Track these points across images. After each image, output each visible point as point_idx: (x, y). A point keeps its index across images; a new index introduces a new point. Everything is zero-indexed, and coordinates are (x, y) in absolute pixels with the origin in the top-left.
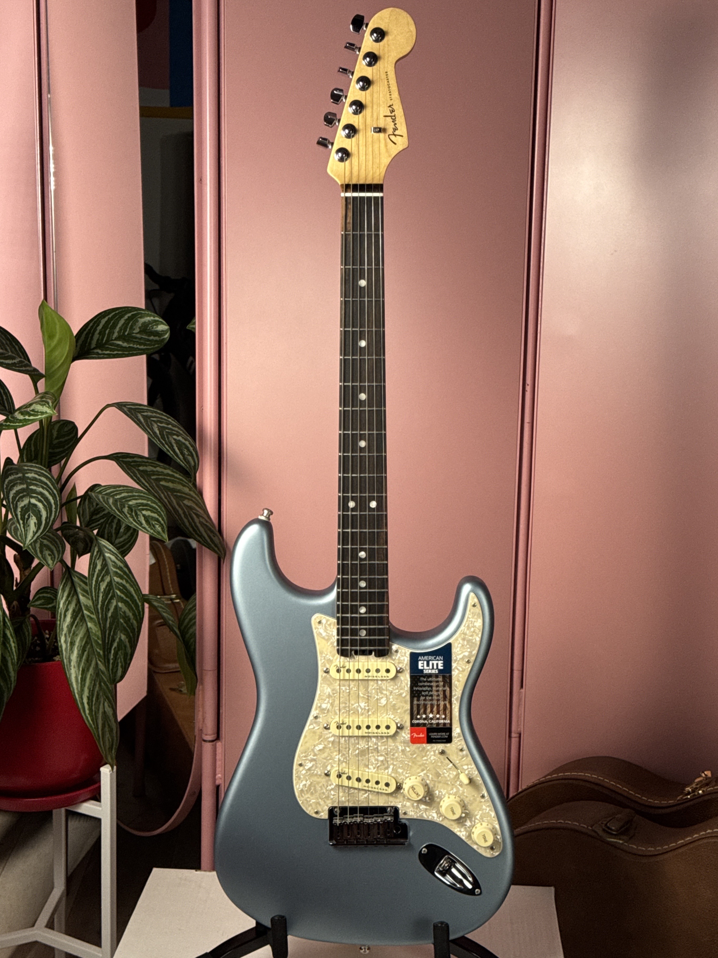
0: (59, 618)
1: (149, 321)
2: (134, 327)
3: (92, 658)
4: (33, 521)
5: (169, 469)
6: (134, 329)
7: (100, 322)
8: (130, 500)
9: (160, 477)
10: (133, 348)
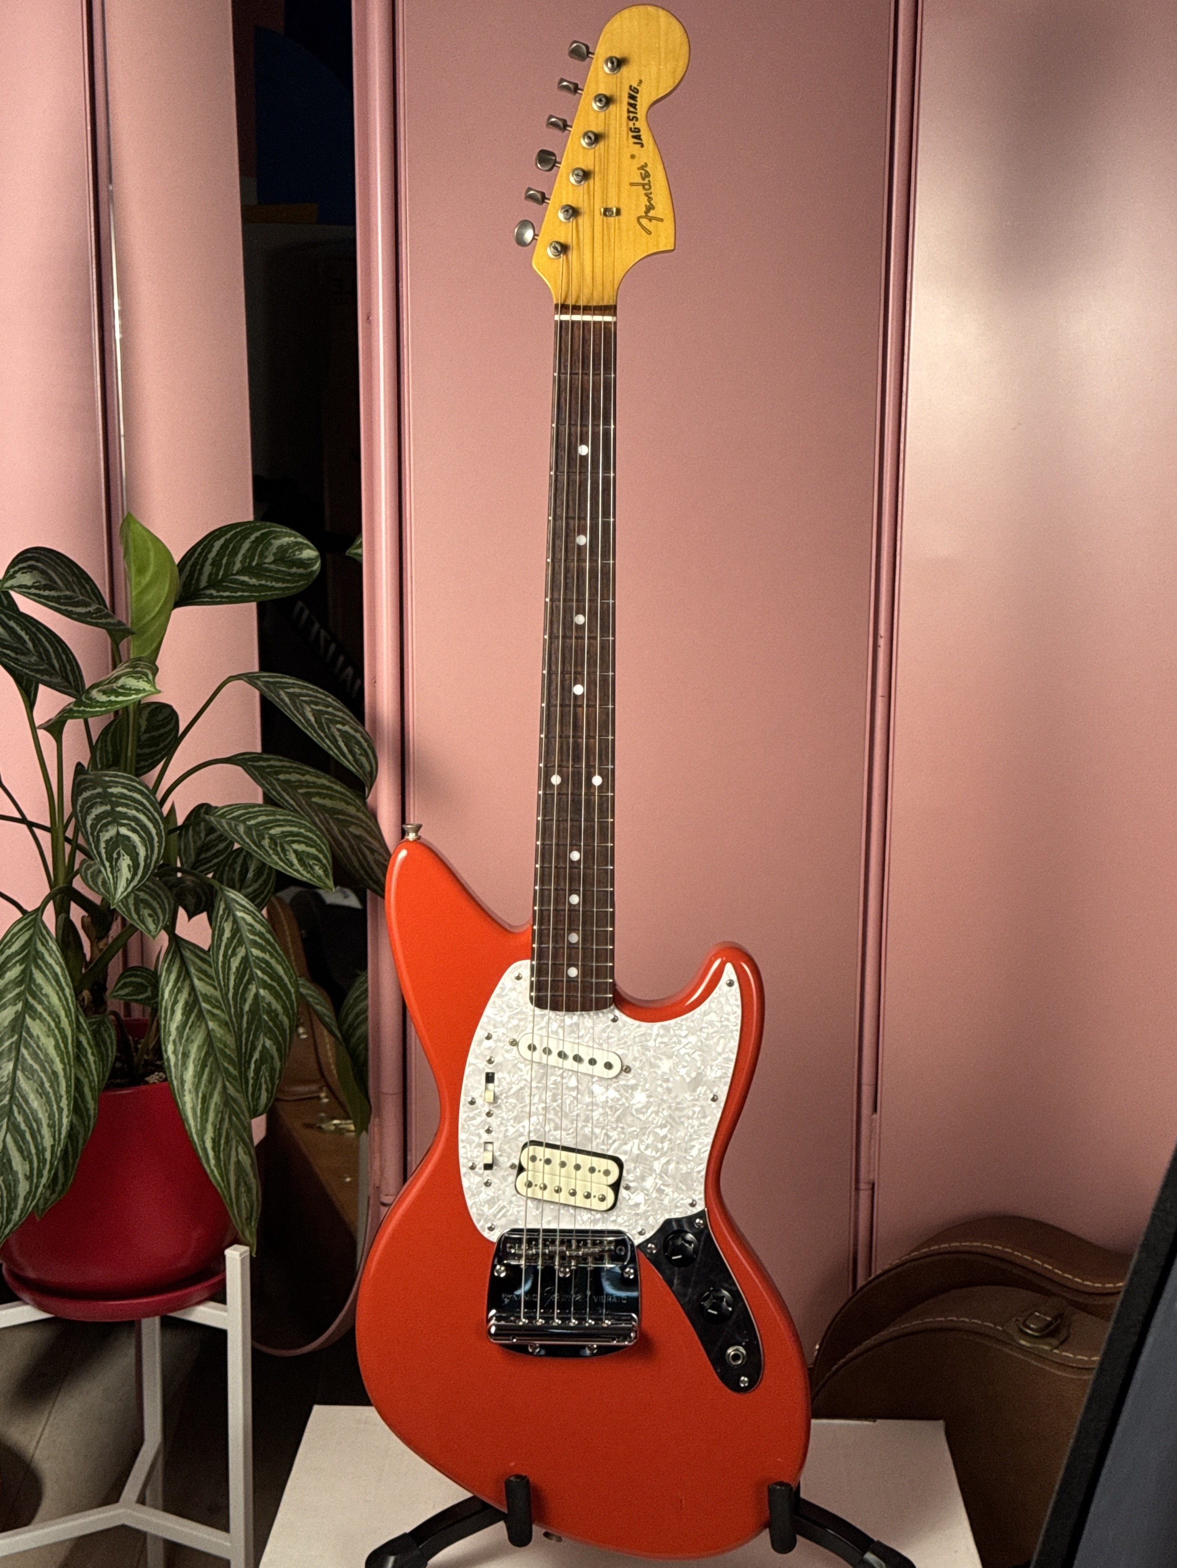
0: (163, 1015)
1: (288, 544)
2: (266, 554)
3: (216, 1078)
4: (125, 862)
5: (325, 778)
6: (266, 557)
7: (212, 546)
8: (271, 828)
9: (312, 790)
10: (267, 586)
